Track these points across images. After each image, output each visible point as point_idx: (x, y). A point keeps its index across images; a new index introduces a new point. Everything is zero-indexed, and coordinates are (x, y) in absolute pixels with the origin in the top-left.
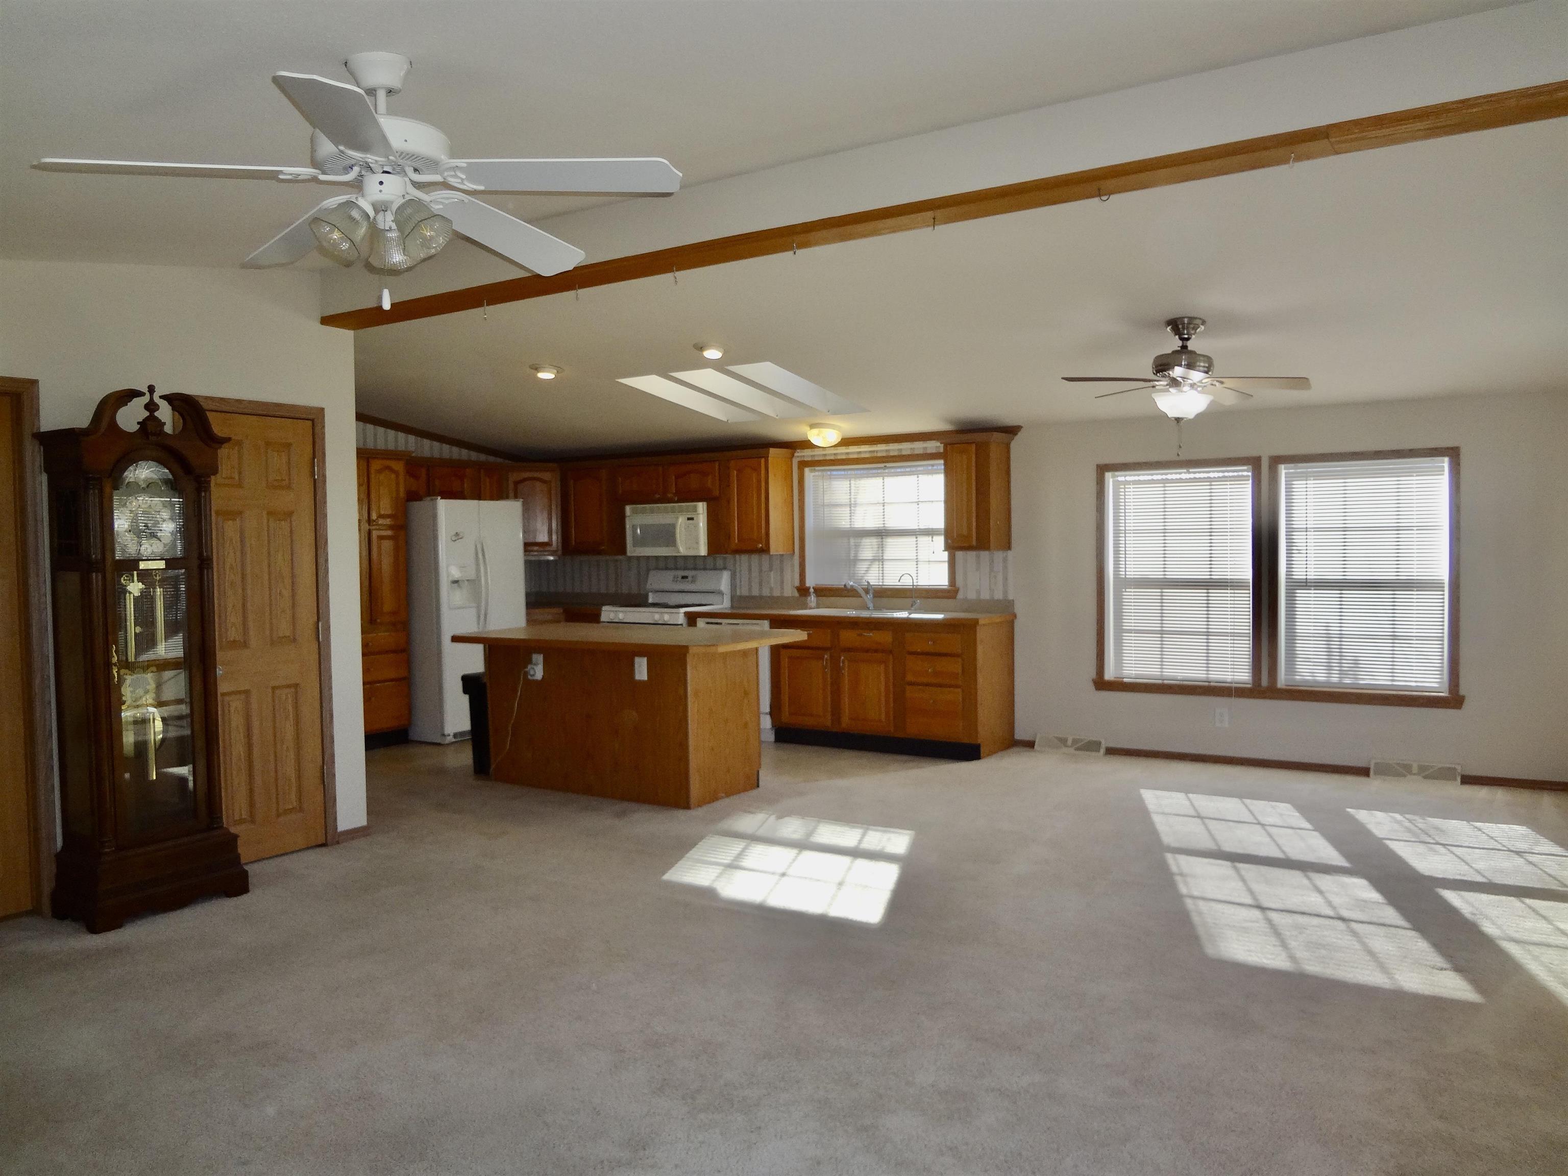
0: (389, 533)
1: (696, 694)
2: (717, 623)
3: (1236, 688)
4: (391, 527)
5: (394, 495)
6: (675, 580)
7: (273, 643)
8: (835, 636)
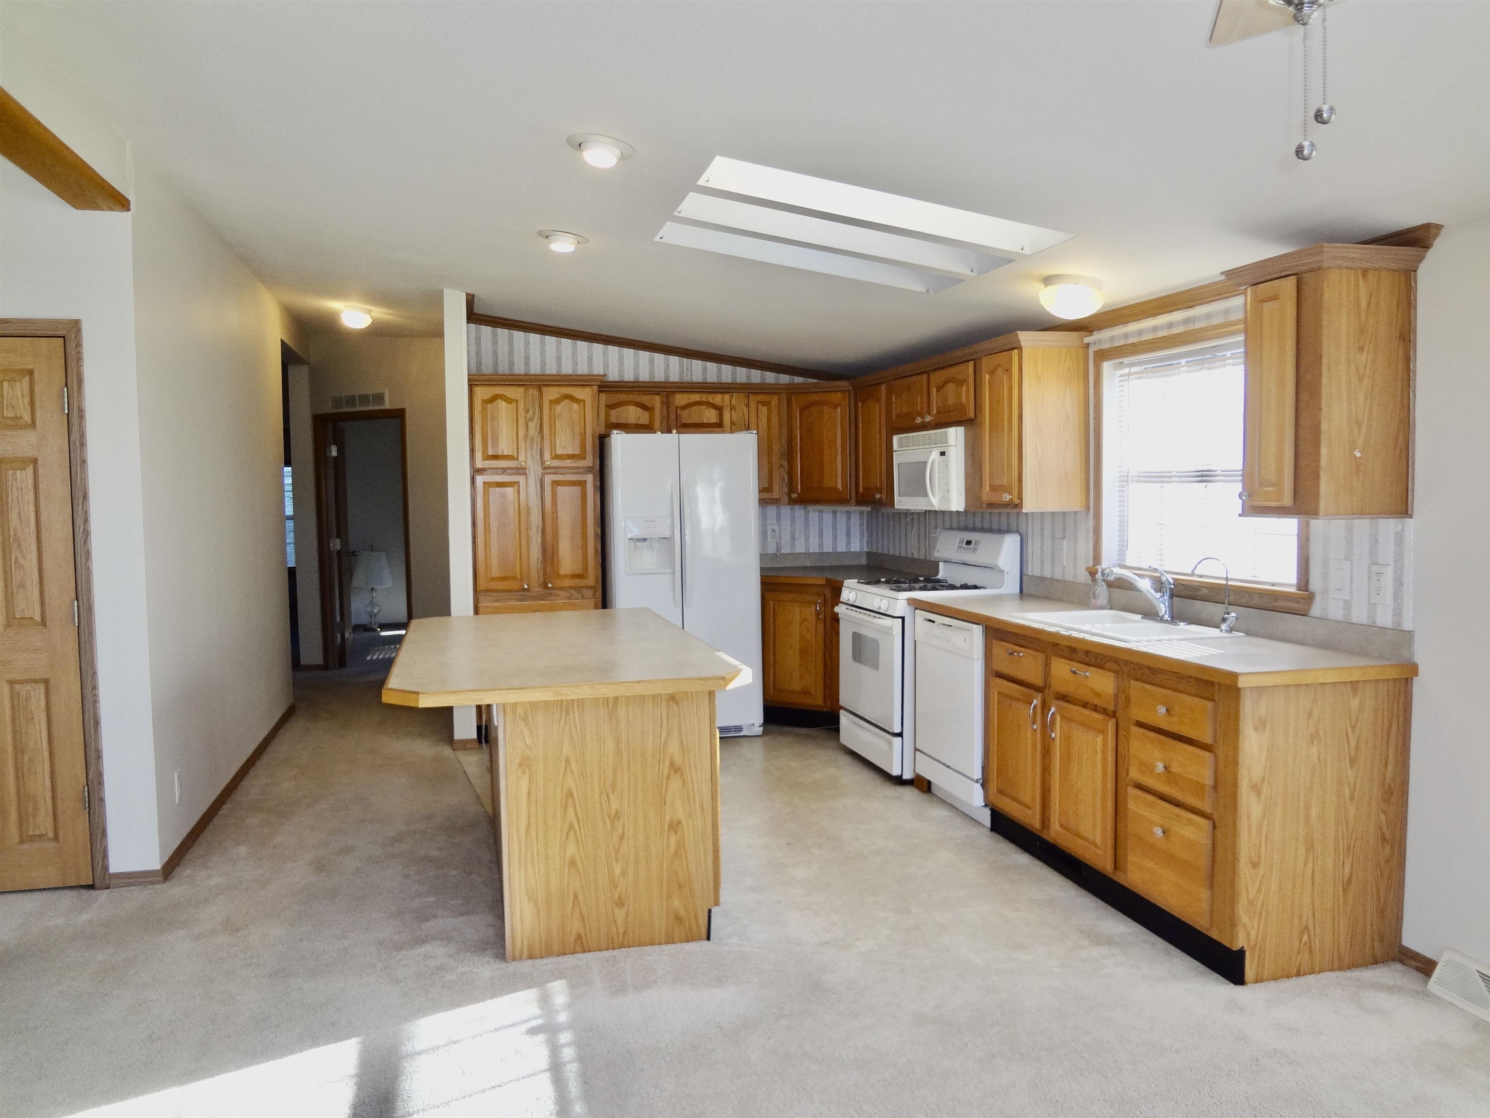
0: (570, 477)
4: (573, 470)
5: (578, 430)
6: (960, 546)
7: (8, 626)
8: (1048, 667)
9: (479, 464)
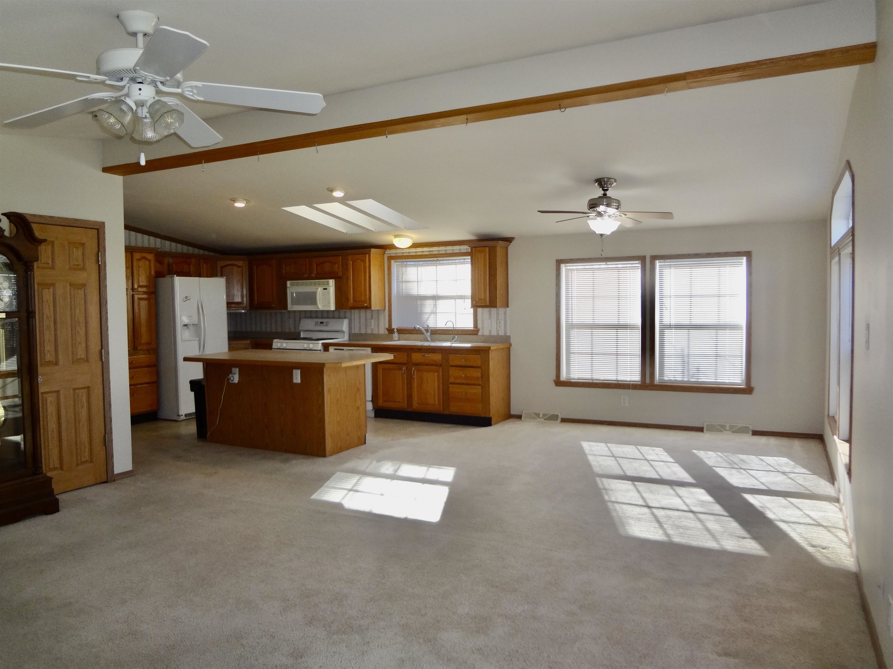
0: (145, 296)
1: (329, 390)
2: (341, 349)
3: (632, 385)
4: (145, 293)
5: (148, 273)
6: (316, 324)
7: (73, 362)
8: (409, 356)
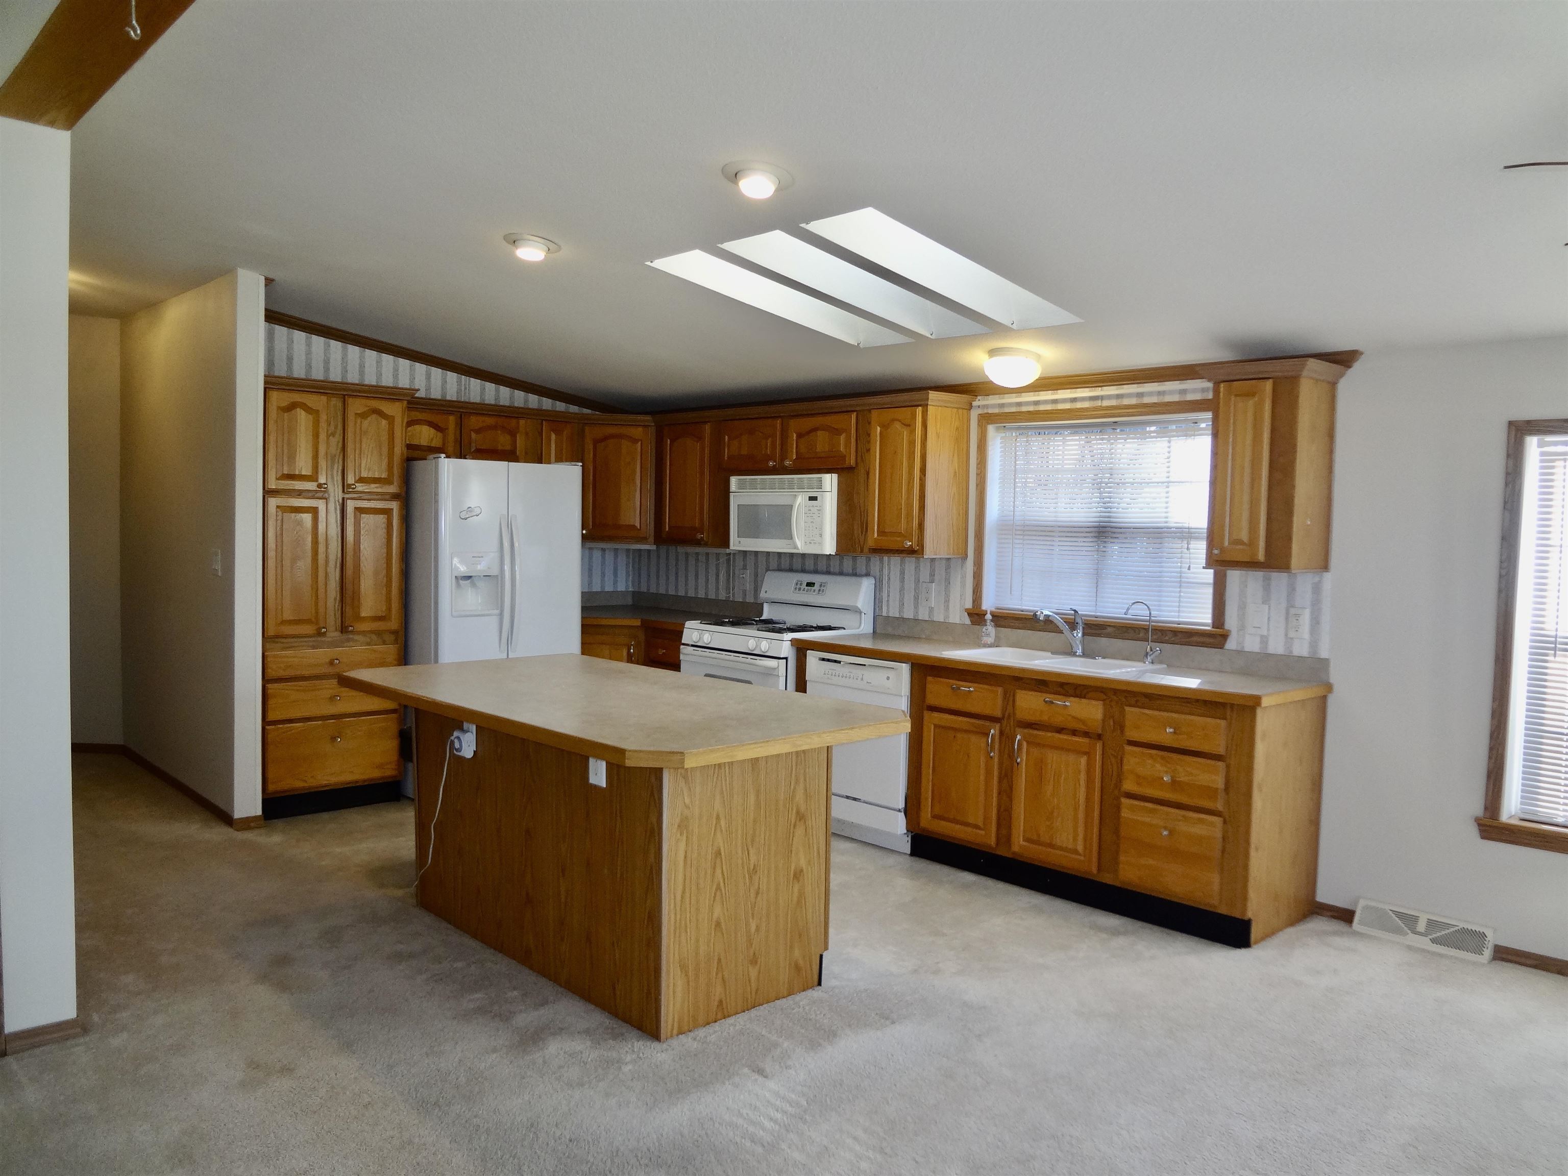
0: (375, 504)
1: (683, 825)
4: (377, 496)
5: (386, 451)
6: (798, 587)
8: (1009, 699)
9: (272, 485)
